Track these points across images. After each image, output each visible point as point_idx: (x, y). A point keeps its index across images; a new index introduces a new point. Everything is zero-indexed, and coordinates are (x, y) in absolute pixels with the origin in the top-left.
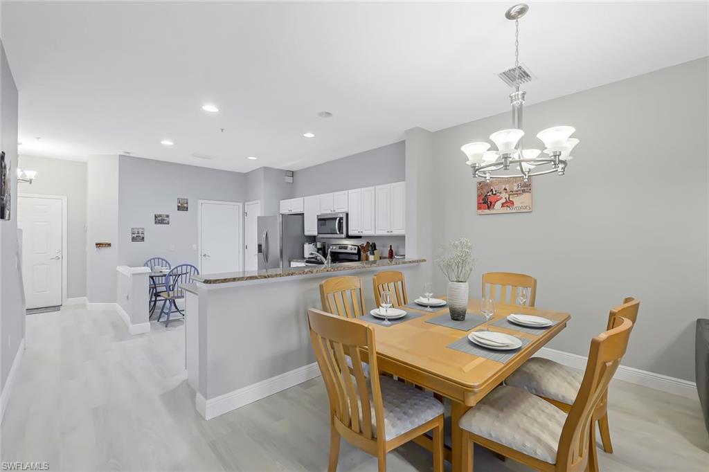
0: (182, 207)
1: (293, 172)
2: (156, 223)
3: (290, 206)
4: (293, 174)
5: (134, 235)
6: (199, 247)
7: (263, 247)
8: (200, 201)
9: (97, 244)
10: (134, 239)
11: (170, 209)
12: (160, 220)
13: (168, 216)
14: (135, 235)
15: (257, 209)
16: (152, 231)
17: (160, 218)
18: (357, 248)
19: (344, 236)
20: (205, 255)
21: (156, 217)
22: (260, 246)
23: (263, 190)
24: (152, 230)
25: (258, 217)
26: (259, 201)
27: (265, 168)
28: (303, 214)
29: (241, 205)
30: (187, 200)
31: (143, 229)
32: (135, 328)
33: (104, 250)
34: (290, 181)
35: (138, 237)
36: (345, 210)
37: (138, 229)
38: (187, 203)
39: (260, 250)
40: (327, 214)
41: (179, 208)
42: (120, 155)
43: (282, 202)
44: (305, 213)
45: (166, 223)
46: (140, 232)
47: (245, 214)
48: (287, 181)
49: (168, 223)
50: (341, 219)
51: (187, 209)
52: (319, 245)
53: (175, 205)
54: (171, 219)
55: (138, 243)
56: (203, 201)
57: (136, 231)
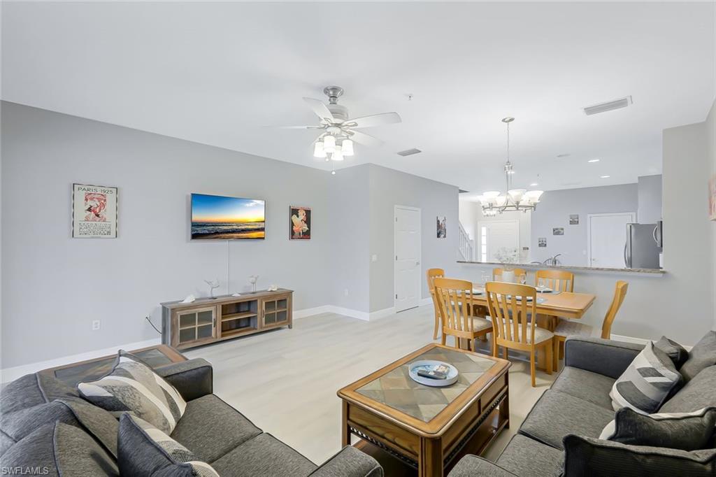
0: (574, 222)
2: (554, 234)
5: (540, 243)
6: (590, 254)
8: (589, 216)
9: (523, 248)
10: (540, 246)
11: (564, 223)
12: (557, 232)
13: (562, 229)
20: (594, 259)
21: (554, 230)
24: (551, 239)
29: (634, 214)
30: (577, 216)
31: (546, 238)
35: (543, 244)
37: (543, 238)
38: (578, 218)
41: (571, 222)
45: (561, 234)
46: (544, 241)
49: (563, 234)
51: (577, 223)
53: (568, 220)
54: (565, 231)
55: (542, 248)
56: (592, 215)
57: (541, 240)
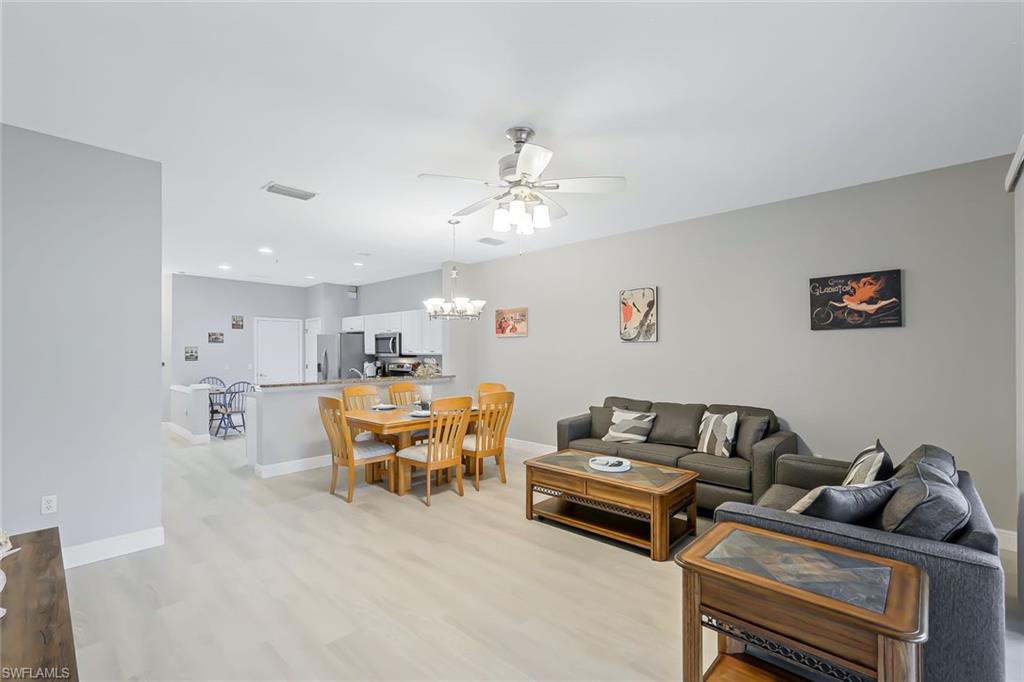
0: (237, 325)
1: (357, 287)
2: (210, 341)
3: (351, 324)
4: (356, 289)
5: (187, 354)
6: (255, 366)
7: (322, 366)
8: (256, 318)
10: (187, 358)
11: (224, 326)
12: (214, 338)
13: (222, 335)
14: (189, 354)
15: (317, 327)
18: (411, 366)
19: (398, 355)
20: (261, 375)
21: (210, 336)
22: (319, 365)
23: (324, 306)
24: (205, 349)
25: (318, 336)
26: (320, 318)
27: (325, 284)
28: (363, 333)
29: (301, 321)
30: (242, 317)
31: (196, 348)
32: (197, 438)
34: (354, 297)
35: (191, 357)
36: (398, 331)
37: (192, 347)
38: (242, 321)
39: (319, 370)
40: (384, 334)
41: (234, 326)
42: (174, 275)
43: (344, 319)
44: (364, 331)
45: (220, 342)
46: (194, 351)
47: (305, 331)
48: (350, 297)
49: (222, 342)
50: (395, 338)
51: (242, 327)
52: (379, 364)
53: (230, 323)
54: (225, 338)
55: (192, 363)
56: (259, 318)
57: (190, 350)
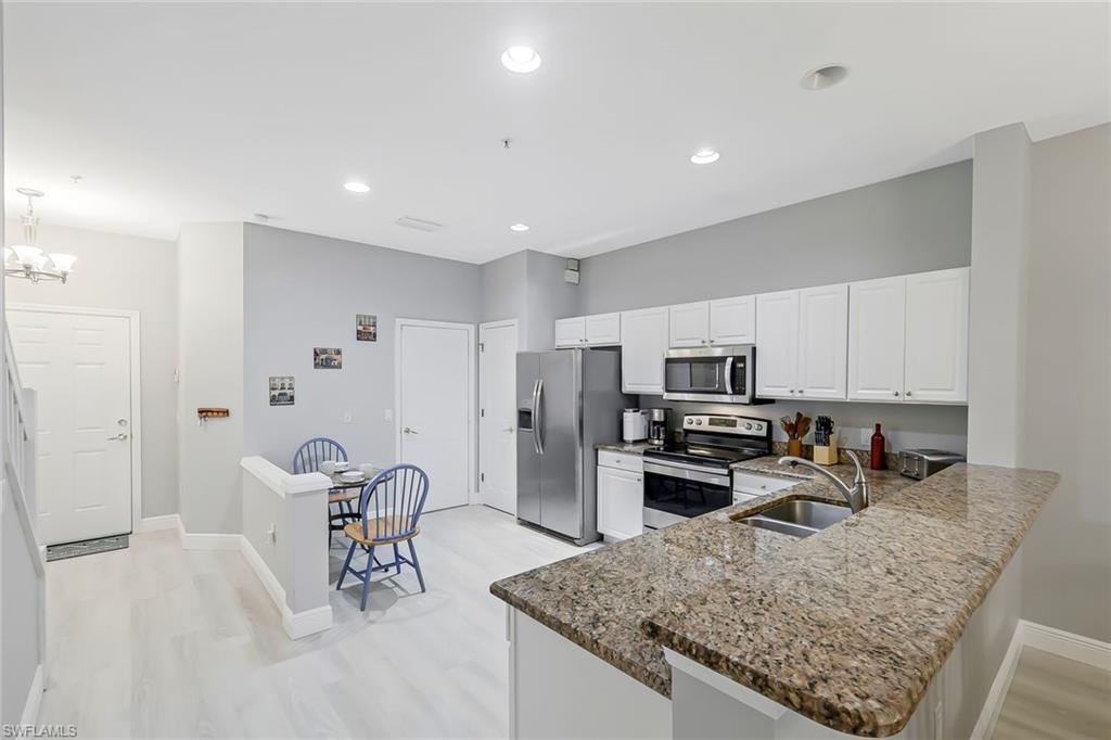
0: (366, 334)
1: (579, 261)
2: (316, 366)
3: (584, 331)
4: (579, 265)
5: (274, 393)
6: (398, 416)
7: (532, 416)
8: (399, 321)
9: (201, 412)
10: (274, 401)
11: (341, 336)
12: (325, 360)
13: (338, 352)
14: (276, 393)
15: (509, 339)
16: (309, 382)
17: (323, 356)
18: (765, 425)
19: (746, 399)
20: (407, 431)
21: (316, 354)
22: (523, 414)
23: (525, 298)
25: (518, 355)
26: (515, 321)
27: (530, 253)
28: (618, 349)
29: (472, 328)
30: (375, 318)
31: (291, 378)
32: (298, 622)
33: (215, 423)
34: (573, 279)
35: (282, 397)
36: (750, 340)
37: (283, 378)
38: (374, 326)
39: (524, 422)
41: (360, 336)
42: (246, 223)
43: (558, 322)
44: (622, 344)
45: (335, 367)
46: (287, 386)
47: (480, 346)
48: (568, 279)
49: (339, 366)
50: (739, 359)
51: (374, 337)
52: (656, 415)
53: (353, 328)
54: (344, 358)
55: (282, 410)
56: (403, 321)
57: (278, 383)
